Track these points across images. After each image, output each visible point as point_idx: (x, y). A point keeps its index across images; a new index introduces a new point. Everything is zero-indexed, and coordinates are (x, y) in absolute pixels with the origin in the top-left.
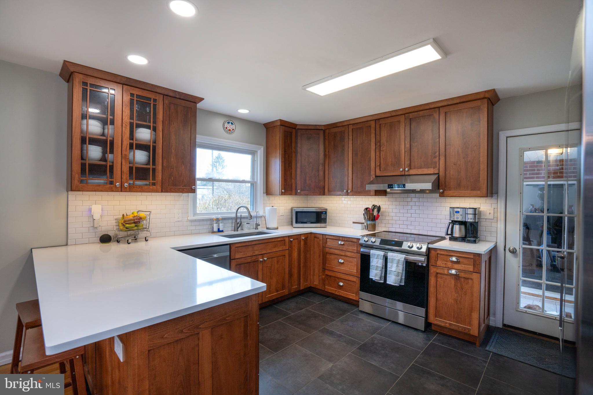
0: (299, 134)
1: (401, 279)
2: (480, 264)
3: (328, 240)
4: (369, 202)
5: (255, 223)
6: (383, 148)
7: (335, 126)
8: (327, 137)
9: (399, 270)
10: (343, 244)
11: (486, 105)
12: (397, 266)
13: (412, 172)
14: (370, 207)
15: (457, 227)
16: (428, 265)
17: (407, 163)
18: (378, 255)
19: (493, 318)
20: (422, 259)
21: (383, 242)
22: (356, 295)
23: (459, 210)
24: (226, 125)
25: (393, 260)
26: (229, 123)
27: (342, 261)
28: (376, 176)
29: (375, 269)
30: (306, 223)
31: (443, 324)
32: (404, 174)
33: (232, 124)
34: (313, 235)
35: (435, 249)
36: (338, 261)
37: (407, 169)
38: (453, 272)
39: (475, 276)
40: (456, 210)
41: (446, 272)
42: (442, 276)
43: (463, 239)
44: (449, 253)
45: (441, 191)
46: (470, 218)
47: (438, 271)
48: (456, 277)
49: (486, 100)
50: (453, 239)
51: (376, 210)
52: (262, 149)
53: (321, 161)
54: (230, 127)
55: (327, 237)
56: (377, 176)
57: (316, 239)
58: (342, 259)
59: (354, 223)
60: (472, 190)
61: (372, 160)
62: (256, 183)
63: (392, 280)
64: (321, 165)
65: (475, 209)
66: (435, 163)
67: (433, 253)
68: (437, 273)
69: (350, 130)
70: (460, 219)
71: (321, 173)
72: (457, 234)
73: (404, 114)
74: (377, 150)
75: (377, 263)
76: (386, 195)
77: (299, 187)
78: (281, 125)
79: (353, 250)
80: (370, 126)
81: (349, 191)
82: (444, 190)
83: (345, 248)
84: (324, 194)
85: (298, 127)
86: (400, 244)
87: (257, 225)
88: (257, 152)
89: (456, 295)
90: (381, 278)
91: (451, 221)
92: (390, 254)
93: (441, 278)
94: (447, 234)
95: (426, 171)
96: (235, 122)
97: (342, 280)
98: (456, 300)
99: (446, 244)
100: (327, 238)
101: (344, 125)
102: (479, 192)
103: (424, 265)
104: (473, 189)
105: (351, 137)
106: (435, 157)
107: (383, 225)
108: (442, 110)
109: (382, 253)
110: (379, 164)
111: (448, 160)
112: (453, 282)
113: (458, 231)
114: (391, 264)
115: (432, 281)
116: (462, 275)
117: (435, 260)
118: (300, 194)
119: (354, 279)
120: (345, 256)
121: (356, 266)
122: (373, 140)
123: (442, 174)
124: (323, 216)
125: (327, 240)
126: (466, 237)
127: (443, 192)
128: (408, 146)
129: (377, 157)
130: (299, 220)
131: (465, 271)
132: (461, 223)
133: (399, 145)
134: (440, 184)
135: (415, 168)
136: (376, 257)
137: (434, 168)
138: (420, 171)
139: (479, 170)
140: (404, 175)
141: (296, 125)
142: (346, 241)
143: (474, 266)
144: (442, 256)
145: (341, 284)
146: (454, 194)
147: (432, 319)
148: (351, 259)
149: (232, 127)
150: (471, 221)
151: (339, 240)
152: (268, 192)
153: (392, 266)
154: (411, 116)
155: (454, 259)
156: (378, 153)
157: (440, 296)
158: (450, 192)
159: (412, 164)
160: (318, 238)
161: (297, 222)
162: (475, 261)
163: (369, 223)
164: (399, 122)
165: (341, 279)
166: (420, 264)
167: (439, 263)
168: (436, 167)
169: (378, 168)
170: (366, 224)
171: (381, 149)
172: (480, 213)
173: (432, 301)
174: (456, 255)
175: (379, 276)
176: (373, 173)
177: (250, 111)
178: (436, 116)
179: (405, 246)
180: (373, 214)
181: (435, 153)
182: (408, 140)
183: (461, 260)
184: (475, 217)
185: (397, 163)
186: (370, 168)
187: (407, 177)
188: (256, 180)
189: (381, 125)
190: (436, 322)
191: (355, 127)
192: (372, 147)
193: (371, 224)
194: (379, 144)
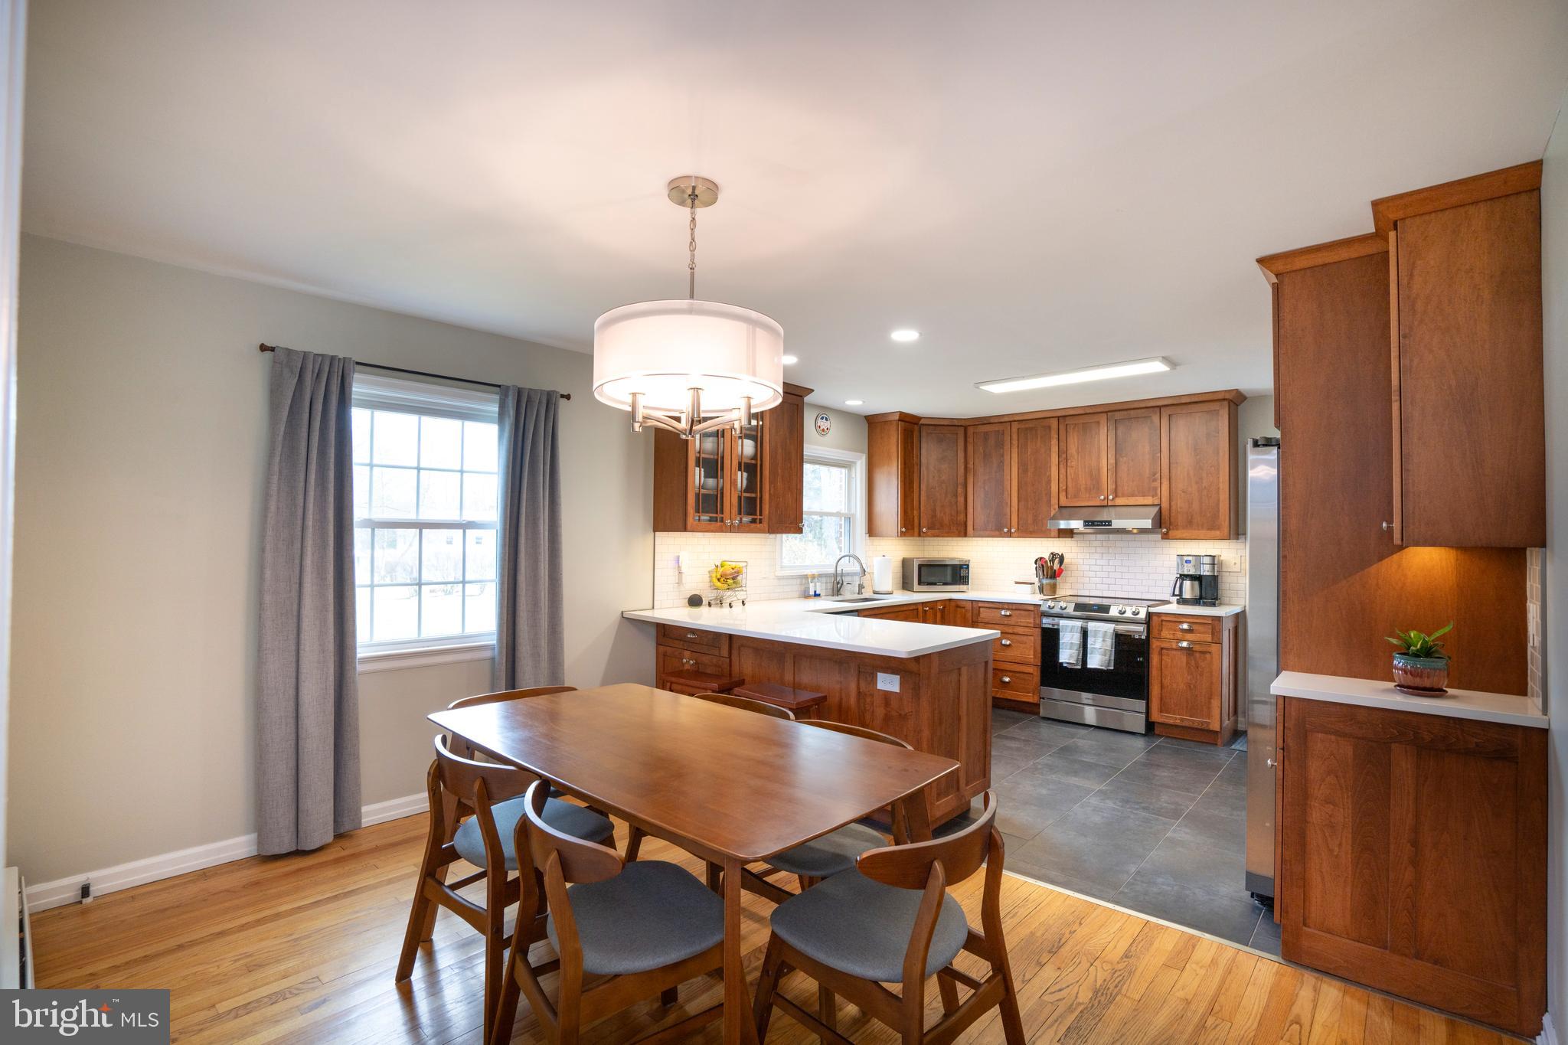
0: (924, 434)
1: (1110, 660)
2: (1221, 631)
3: (981, 610)
4: (1044, 547)
5: (858, 583)
6: (1072, 463)
7: (986, 422)
8: (970, 440)
9: (1107, 646)
10: (1010, 616)
11: (1227, 409)
12: (1103, 640)
13: (1120, 501)
14: (1046, 556)
15: (1187, 584)
16: (1148, 637)
17: (1112, 487)
18: (1073, 627)
19: (1243, 719)
20: (1141, 628)
21: (1079, 607)
22: (1033, 694)
23: (1190, 558)
24: (820, 422)
25: (1096, 632)
26: (822, 418)
27: (1008, 643)
28: (1060, 507)
29: (1068, 647)
30: (935, 584)
31: (1171, 722)
32: (1106, 504)
33: (826, 419)
34: (953, 604)
35: (1159, 614)
36: (1001, 643)
37: (1111, 497)
38: (1185, 644)
39: (1214, 648)
40: (1186, 558)
41: (1174, 646)
42: (1169, 652)
43: (1196, 602)
44: (1179, 618)
45: (1164, 530)
46: (1206, 571)
47: (1164, 645)
48: (1188, 650)
49: (1226, 403)
50: (1183, 601)
51: (1057, 561)
52: (864, 457)
53: (961, 480)
54: (823, 424)
55: (980, 605)
56: (1062, 507)
57: (959, 609)
58: (1008, 639)
59: (1017, 583)
60: (1208, 529)
61: (1053, 482)
62: (854, 515)
63: (1095, 662)
64: (960, 487)
65: (1213, 557)
66: (1155, 489)
67: (1155, 619)
68: (1162, 649)
69: (1014, 430)
70: (1192, 572)
71: (961, 499)
72: (1187, 594)
73: (1106, 412)
74: (1061, 466)
75: (1072, 638)
76: (1072, 537)
77: (924, 522)
78: (899, 420)
79: (1028, 623)
80: (1049, 427)
81: (1013, 530)
82: (1169, 530)
83: (1012, 621)
84: (965, 535)
85: (922, 422)
86: (1105, 609)
87: (861, 587)
88: (855, 463)
89: (1189, 678)
90: (1077, 660)
91: (1178, 576)
92: (1092, 626)
93: (1168, 655)
94: (1174, 595)
95: (1141, 500)
96: (831, 416)
97: (1009, 673)
98: (1189, 685)
99: (1173, 608)
100: (980, 607)
101: (1002, 420)
102: (1218, 532)
103: (1143, 637)
104: (1211, 528)
105: (1015, 442)
106: (1155, 480)
107: (1068, 585)
108: (1165, 413)
109: (1079, 624)
110: (1064, 488)
111: (1173, 485)
112: (1184, 659)
113: (1189, 589)
114: (1093, 639)
115: (1155, 659)
116: (1197, 648)
117: (1158, 630)
118: (926, 535)
119: (1030, 669)
120: (1014, 634)
121: (1032, 648)
122: (1055, 449)
123: (1165, 505)
124: (963, 573)
125: (979, 611)
126: (1201, 598)
127: (1167, 532)
128: (1112, 461)
129: (1061, 476)
130: (923, 580)
131: (1199, 643)
132: (1193, 578)
133: (1099, 458)
134: (1162, 521)
135: (1123, 496)
136: (1069, 629)
137: (1153, 497)
138: (1132, 501)
139: (1219, 500)
140: (1107, 506)
141: (920, 418)
142: (1016, 610)
143: (1213, 634)
144: (1168, 624)
145: (1007, 679)
146: (1184, 536)
147: (1156, 716)
148: (1024, 638)
149: (826, 424)
150: (1208, 574)
151: (1003, 609)
152: (872, 531)
153: (1095, 642)
154: (1118, 415)
155: (1185, 626)
156: (1063, 471)
157: (1166, 682)
158: (1178, 533)
159: (1119, 488)
160: (964, 608)
161: (920, 583)
162: (1213, 629)
163: (1045, 581)
164: (1098, 423)
165: (1005, 672)
166: (1137, 637)
167: (1165, 633)
168: (1156, 495)
169: (1064, 493)
170: (1037, 584)
171: (1069, 464)
172: (1221, 564)
173: (1155, 690)
174: (1188, 620)
175: (1075, 658)
176: (1054, 501)
177: (864, 402)
178: (1156, 418)
179: (1114, 612)
180: (1052, 567)
181: (1155, 474)
182: (1112, 452)
183: (1194, 627)
184: (1214, 568)
185: (1095, 486)
186: (1049, 494)
187: (1111, 509)
188: (853, 511)
189: (1068, 426)
190: (1161, 720)
191: (1022, 426)
192: (1053, 459)
193: (1050, 584)
194: (1064, 456)
